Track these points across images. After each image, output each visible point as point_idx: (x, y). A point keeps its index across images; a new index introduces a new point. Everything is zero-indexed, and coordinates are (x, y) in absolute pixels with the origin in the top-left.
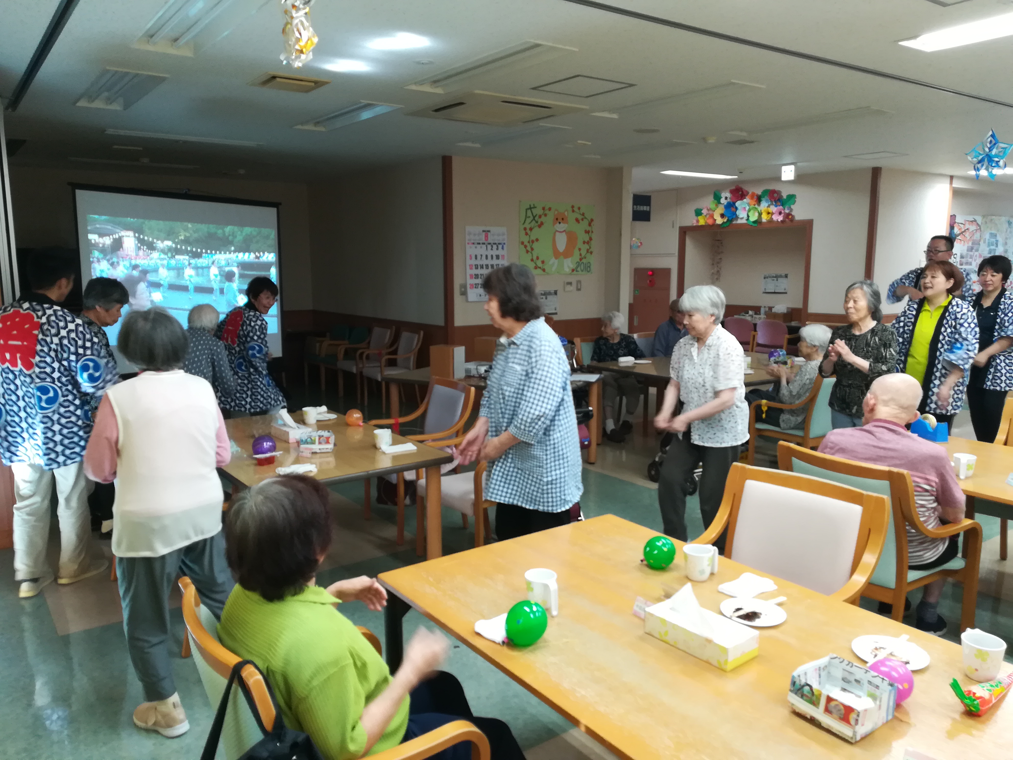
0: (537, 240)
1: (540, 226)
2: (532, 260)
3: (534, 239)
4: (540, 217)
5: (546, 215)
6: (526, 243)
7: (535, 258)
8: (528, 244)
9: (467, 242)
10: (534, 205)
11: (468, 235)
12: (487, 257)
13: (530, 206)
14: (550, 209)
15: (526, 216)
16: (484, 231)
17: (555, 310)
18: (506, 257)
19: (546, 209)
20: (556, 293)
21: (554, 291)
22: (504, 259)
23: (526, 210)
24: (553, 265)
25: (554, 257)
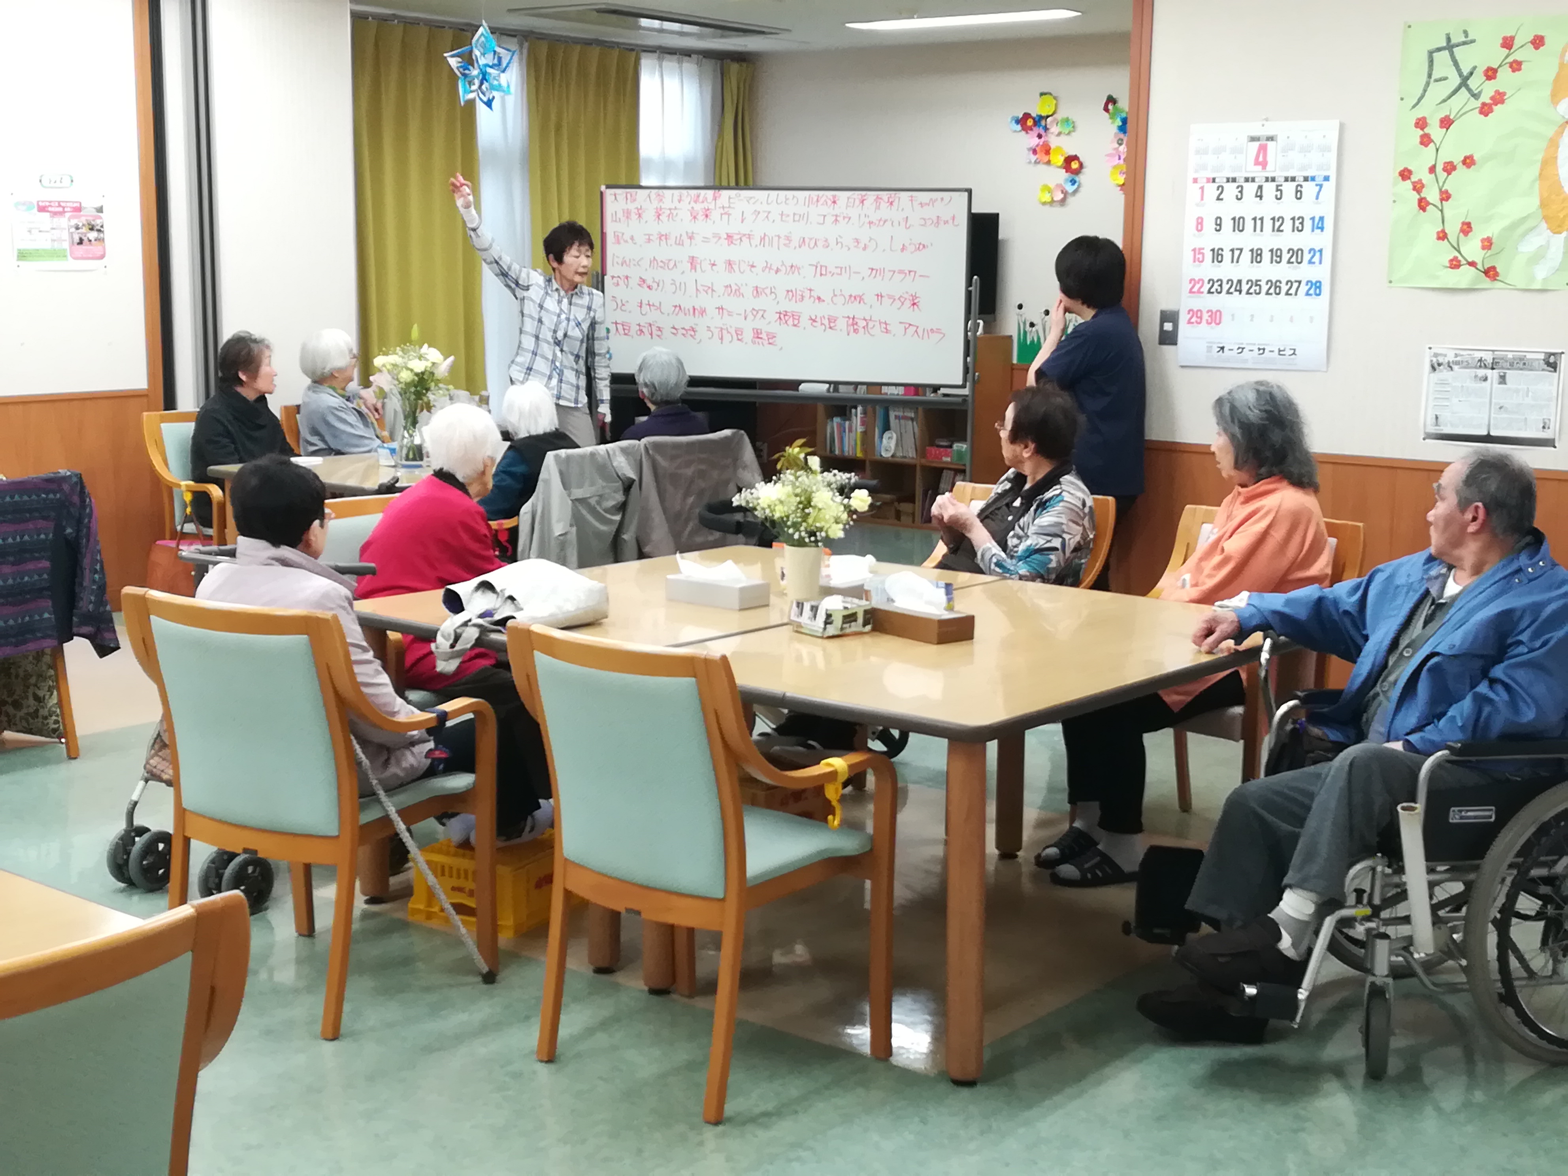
0: (1468, 162)
1: (1485, 110)
2: (1442, 236)
3: (1457, 159)
4: (1491, 74)
5: (1516, 66)
6: (1421, 173)
7: (1453, 230)
8: (1427, 178)
9: (1191, 175)
10: (1466, 33)
11: (1198, 152)
12: (1259, 222)
13: (1449, 39)
14: (1538, 42)
15: (1430, 76)
16: (1253, 139)
17: (1544, 427)
18: (1329, 224)
19: (1517, 43)
20: (1551, 363)
21: (1542, 356)
22: (1322, 229)
23: (1431, 53)
24: (1538, 256)
25: (1544, 225)
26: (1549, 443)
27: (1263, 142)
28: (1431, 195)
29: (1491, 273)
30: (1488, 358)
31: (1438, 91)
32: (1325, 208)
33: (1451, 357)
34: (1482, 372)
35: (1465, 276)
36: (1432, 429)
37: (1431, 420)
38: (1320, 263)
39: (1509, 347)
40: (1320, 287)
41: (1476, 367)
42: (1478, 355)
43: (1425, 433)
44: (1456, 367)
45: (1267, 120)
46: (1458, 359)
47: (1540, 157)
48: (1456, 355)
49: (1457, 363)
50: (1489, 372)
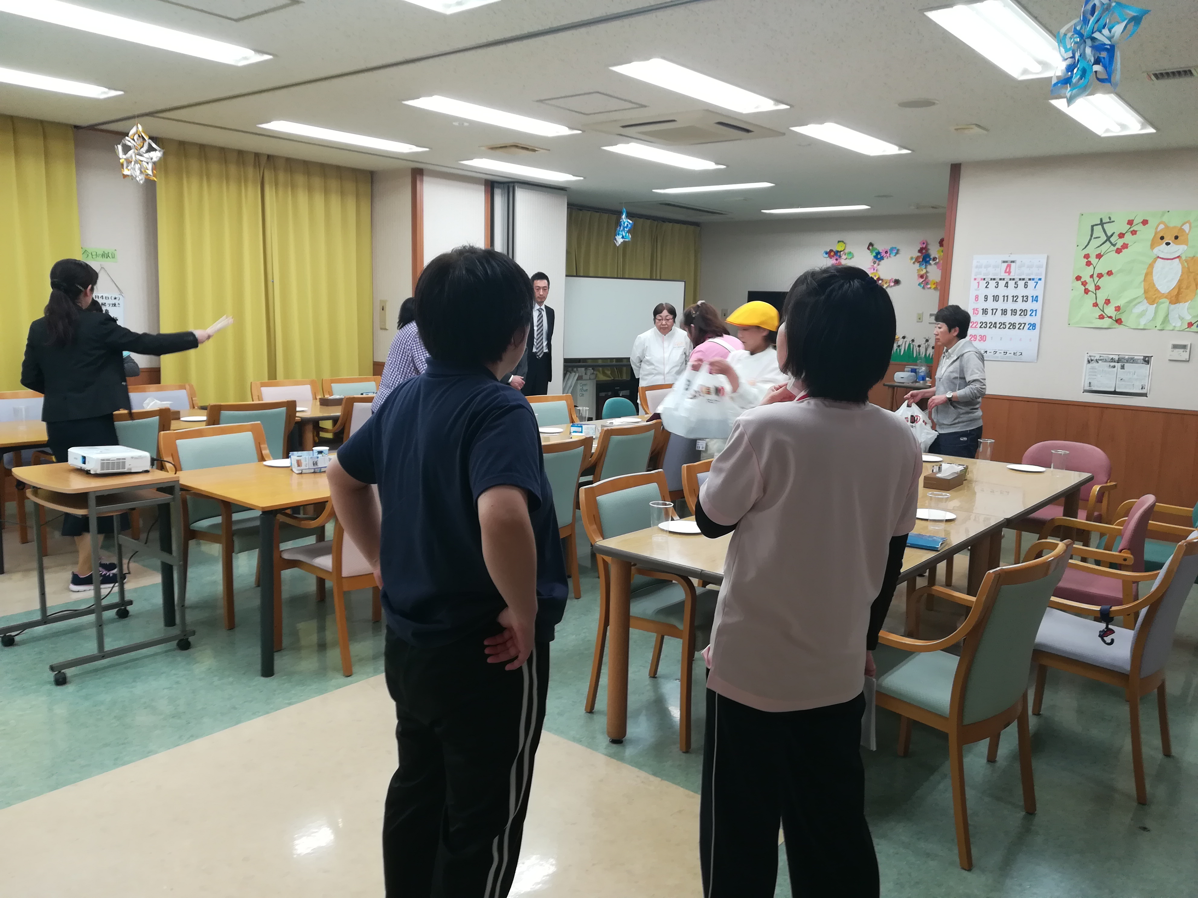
0: (1110, 273)
1: (1118, 251)
2: (1096, 305)
3: (1104, 272)
4: (1121, 235)
5: (1134, 232)
6: (1086, 277)
7: (1101, 302)
8: (1089, 280)
9: (974, 277)
10: (1110, 218)
11: (977, 267)
12: (1006, 298)
13: (1101, 220)
14: (1145, 222)
15: (1092, 236)
16: (1004, 262)
17: (1142, 388)
18: (1040, 299)
19: (1135, 222)
20: (1147, 360)
21: (1142, 358)
22: (1037, 301)
23: (1093, 226)
24: (1142, 314)
25: (1145, 301)
26: (1145, 395)
27: (1009, 264)
28: (1091, 287)
29: (1119, 321)
30: (1116, 358)
31: (1095, 243)
32: (1039, 292)
33: (1097, 357)
34: (1112, 364)
35: (1107, 322)
36: (1087, 388)
37: (1087, 384)
38: (1036, 315)
39: (1126, 353)
40: (1035, 326)
41: (1110, 362)
42: (1111, 357)
43: (1084, 390)
44: (1100, 362)
45: (1011, 254)
46: (1101, 358)
47: (1145, 272)
48: (1100, 357)
49: (1101, 360)
50: (1116, 364)
